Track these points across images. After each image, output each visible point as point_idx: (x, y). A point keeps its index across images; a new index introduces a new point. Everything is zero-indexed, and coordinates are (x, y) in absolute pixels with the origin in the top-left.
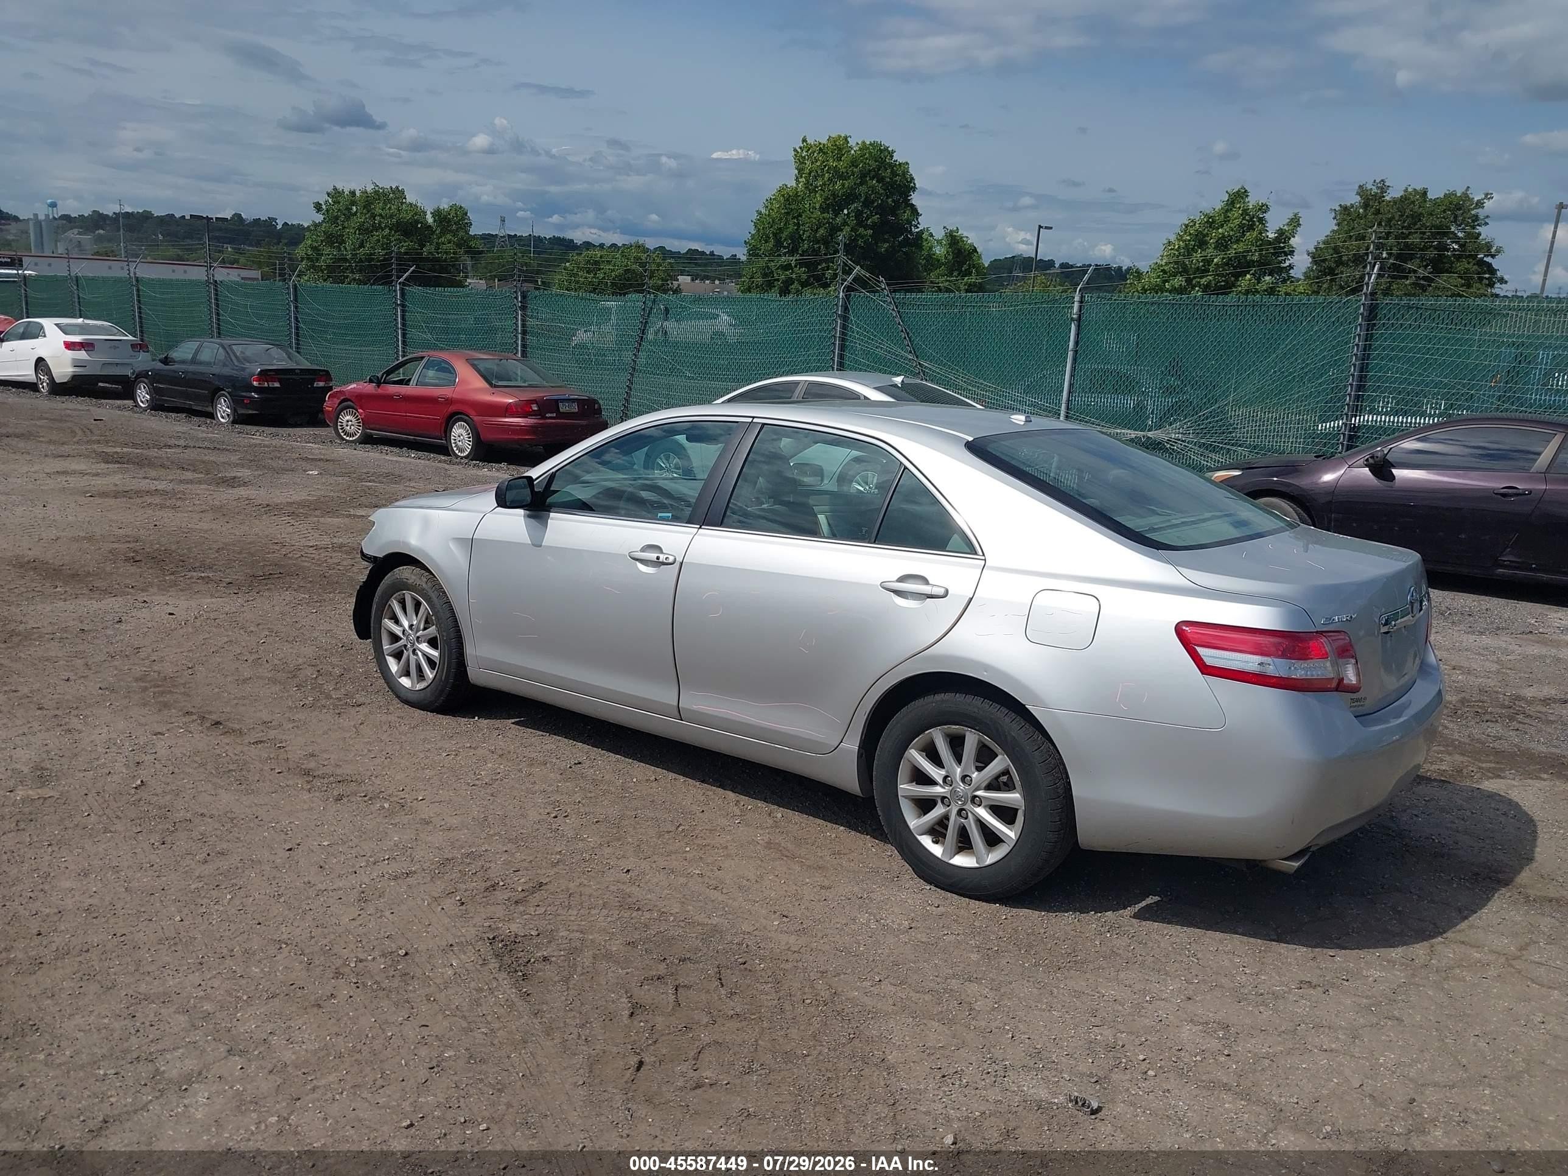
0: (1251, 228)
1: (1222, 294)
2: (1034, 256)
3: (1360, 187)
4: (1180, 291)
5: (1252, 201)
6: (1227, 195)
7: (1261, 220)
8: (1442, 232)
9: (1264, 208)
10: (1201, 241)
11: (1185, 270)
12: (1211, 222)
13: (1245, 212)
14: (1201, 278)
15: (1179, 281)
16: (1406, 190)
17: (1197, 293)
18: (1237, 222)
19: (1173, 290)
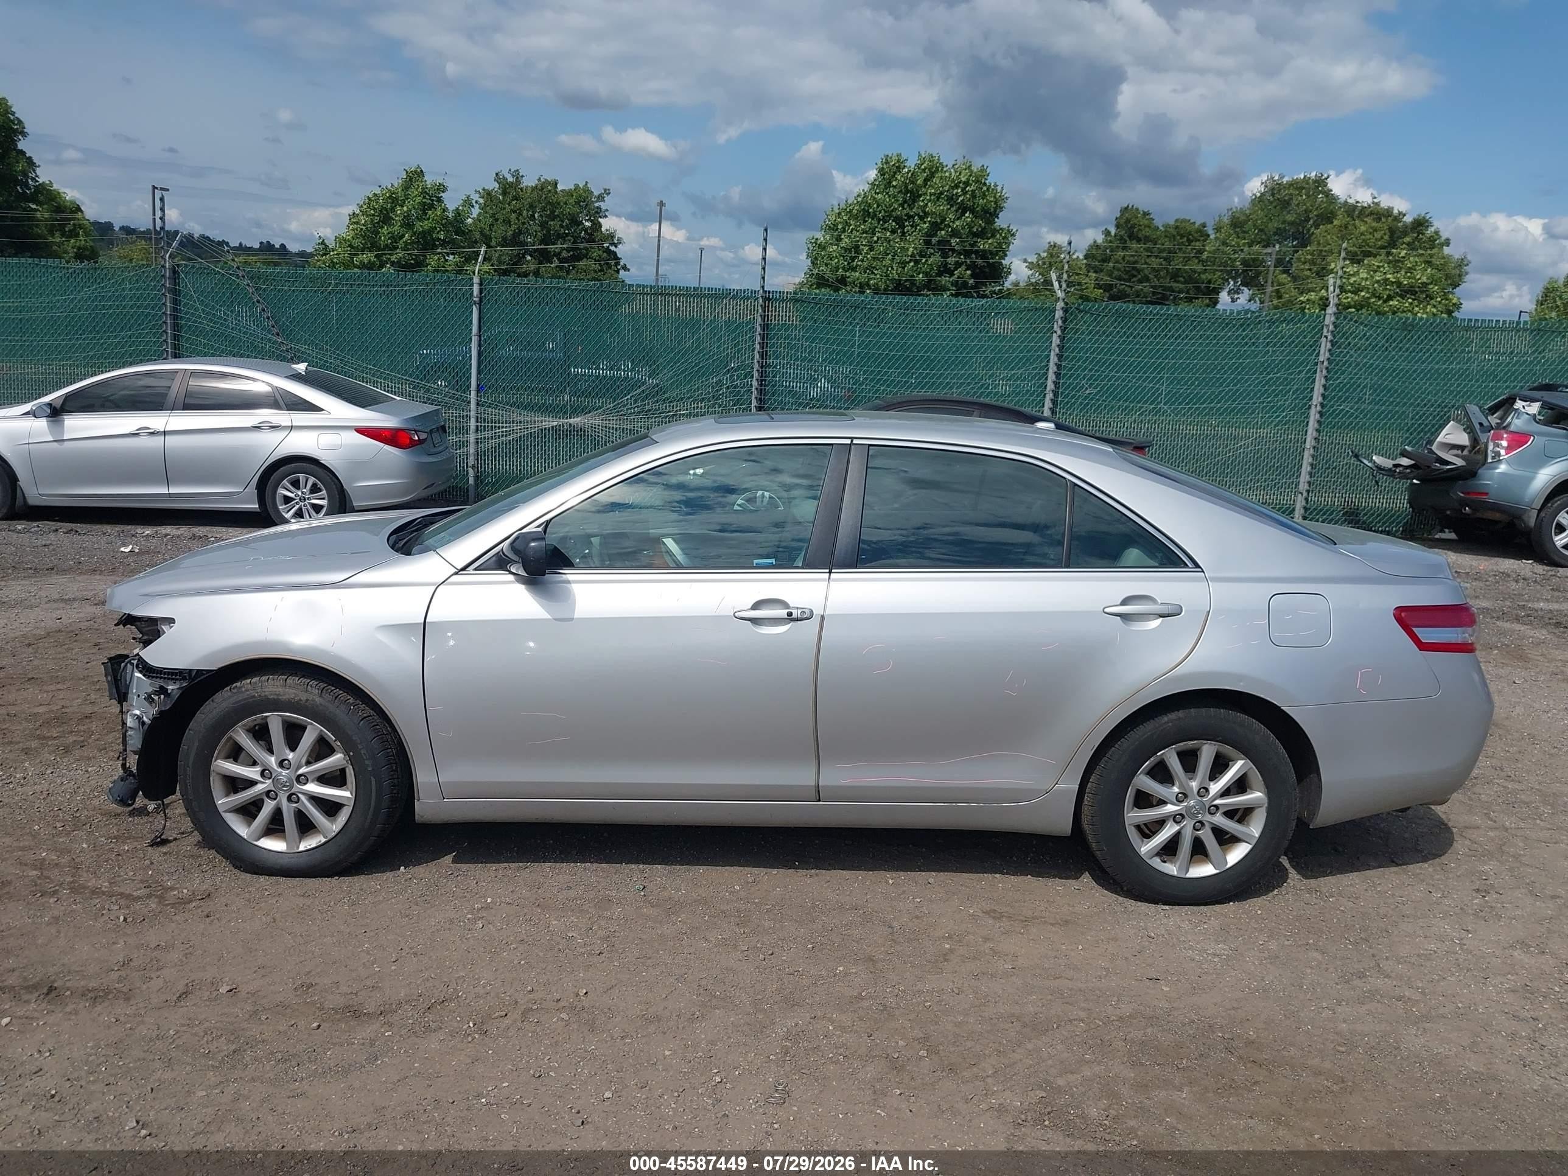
0: (431, 207)
1: (416, 271)
2: (151, 228)
3: (497, 174)
4: (370, 266)
5: (429, 180)
6: (405, 173)
7: (439, 200)
8: (575, 222)
9: (442, 188)
10: (385, 217)
11: (373, 246)
12: (394, 200)
13: (424, 192)
14: (391, 255)
15: (367, 257)
16: (539, 180)
17: (388, 269)
18: (418, 200)
19: (363, 266)
